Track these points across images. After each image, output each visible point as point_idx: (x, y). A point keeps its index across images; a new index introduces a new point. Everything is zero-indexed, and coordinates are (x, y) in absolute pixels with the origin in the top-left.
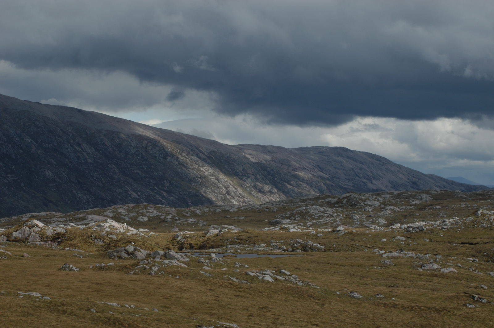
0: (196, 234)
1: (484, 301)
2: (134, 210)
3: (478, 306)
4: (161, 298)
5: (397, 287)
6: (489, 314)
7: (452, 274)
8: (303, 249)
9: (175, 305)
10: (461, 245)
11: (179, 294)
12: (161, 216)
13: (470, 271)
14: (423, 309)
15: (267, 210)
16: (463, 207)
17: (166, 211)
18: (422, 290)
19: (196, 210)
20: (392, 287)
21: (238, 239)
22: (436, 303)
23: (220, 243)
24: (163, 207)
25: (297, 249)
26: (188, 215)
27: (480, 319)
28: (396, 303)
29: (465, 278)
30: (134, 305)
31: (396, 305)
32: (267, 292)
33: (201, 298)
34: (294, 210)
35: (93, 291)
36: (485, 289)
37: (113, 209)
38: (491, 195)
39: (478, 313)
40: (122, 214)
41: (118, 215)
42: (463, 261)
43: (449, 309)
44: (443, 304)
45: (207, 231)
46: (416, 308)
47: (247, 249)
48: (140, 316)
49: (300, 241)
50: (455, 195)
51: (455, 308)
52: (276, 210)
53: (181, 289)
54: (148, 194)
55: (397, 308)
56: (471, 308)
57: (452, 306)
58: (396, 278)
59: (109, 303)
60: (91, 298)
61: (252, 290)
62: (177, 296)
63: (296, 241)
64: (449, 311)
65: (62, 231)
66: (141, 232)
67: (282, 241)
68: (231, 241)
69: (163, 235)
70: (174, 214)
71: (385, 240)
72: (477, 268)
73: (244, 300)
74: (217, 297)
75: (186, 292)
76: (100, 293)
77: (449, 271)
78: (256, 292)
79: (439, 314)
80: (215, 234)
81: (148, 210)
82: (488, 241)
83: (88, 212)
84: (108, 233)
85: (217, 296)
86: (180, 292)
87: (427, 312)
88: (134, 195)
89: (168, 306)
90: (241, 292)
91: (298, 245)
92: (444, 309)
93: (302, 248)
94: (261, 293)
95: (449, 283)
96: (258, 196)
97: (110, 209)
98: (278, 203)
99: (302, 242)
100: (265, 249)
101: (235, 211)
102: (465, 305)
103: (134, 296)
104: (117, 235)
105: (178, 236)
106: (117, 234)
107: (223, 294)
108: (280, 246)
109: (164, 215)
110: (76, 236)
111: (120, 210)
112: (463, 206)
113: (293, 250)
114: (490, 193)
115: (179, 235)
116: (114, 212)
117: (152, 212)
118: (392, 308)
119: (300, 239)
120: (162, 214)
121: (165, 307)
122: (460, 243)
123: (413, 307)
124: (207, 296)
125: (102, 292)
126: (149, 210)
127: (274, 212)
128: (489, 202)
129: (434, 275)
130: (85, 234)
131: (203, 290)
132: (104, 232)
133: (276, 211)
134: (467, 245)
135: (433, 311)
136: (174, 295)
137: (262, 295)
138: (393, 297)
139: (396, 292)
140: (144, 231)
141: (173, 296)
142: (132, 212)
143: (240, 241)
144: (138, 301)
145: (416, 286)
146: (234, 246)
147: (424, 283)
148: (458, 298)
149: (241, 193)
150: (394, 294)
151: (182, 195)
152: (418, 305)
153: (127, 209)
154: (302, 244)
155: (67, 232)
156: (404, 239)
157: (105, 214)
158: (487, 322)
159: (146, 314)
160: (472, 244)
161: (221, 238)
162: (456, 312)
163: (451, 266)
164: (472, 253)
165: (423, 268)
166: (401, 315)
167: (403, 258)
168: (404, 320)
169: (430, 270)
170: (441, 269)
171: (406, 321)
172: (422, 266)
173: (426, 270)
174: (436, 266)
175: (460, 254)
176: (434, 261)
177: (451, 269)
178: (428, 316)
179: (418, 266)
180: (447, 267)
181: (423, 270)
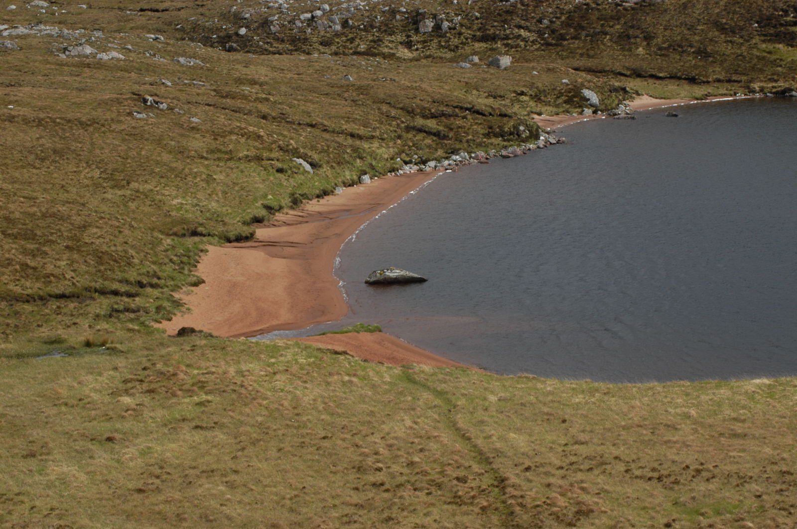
1: (164, 106)
3: (152, 115)
5: (20, 86)
6: (170, 129)
7: (115, 63)
10: (139, 14)
13: (147, 57)
14: (59, 123)
18: (60, 91)
20: (12, 85)
22: (81, 113)
27: (154, 138)
28: (13, 113)
29: (137, 69)
31: (14, 117)
36: (167, 86)
39: (151, 127)
42: (138, 40)
43: (102, 122)
44: (94, 113)
46: (47, 122)
51: (112, 120)
55: (14, 122)
56: (140, 119)
57: (108, 116)
58: (20, 71)
64: (103, 125)
71: (14, 7)
72: (159, 50)
77: (110, 57)
79: (86, 131)
82: (184, 5)
87: (66, 127)
92: (94, 122)
95: (109, 78)
102: (130, 114)
118: (6, 123)
122: (138, 9)
123: (43, 119)
129: (85, 64)
134: (149, 13)
135: (76, 125)
138: (10, 103)
139: (16, 95)
145: (52, 83)
147: (66, 78)
148: (120, 103)
150: (12, 98)
152: (50, 115)
156: (45, 4)
158: (165, 142)
160: (157, 11)
162: (114, 126)
163: (115, 49)
164: (157, 25)
165: (67, 53)
166: (21, 134)
167: (35, 36)
168: (25, 142)
169: (79, 56)
170: (97, 54)
171: (28, 144)
172: (65, 49)
173: (73, 57)
174: (88, 50)
175: (137, 28)
176: (87, 40)
177: (115, 54)
178: (67, 135)
179: (58, 50)
180: (108, 51)
181: (67, 56)
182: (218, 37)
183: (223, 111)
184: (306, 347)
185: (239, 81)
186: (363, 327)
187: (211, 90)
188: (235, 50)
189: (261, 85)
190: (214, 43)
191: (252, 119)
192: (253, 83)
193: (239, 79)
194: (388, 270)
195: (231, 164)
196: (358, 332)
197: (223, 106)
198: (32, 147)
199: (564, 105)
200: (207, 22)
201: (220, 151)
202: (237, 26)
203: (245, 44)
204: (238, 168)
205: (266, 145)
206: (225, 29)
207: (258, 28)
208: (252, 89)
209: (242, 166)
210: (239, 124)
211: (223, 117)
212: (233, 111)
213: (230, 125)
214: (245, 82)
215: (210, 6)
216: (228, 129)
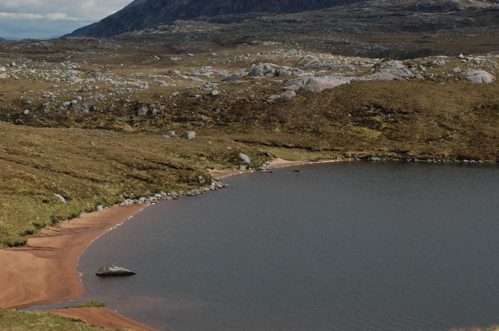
182: (11, 115)
183: (10, 163)
184: (55, 316)
185: (22, 144)
186: (92, 304)
187: (3, 149)
188: (21, 124)
189: (36, 146)
190: (8, 119)
191: (29, 168)
192: (31, 145)
193: (22, 142)
194: (111, 267)
195: (14, 196)
196: (89, 307)
197: (10, 159)
199: (228, 163)
200: (4, 105)
201: (7, 188)
202: (23, 108)
203: (28, 121)
204: (18, 199)
205: (36, 185)
206: (16, 110)
207: (36, 110)
208: (29, 149)
209: (21, 198)
210: (20, 171)
211: (10, 166)
212: (17, 162)
213: (14, 171)
214: (26, 144)
215: (6, 96)
216: (13, 174)
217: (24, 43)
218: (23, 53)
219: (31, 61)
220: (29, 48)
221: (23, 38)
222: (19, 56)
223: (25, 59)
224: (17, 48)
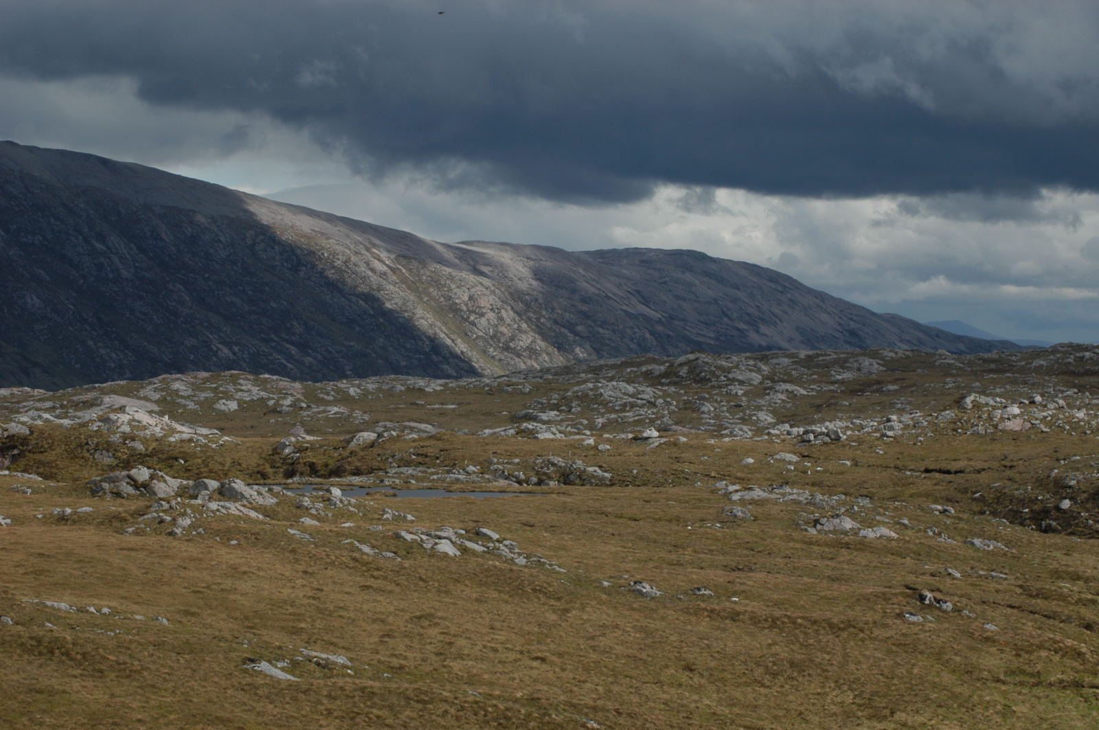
0: (326, 442)
1: (948, 606)
2: (208, 385)
3: (930, 618)
4: (184, 590)
5: (751, 570)
6: (954, 638)
7: (885, 543)
8: (562, 479)
9: (211, 609)
10: (923, 476)
11: (228, 583)
12: (269, 399)
13: (930, 537)
14: (800, 625)
15: (510, 389)
16: (949, 389)
17: (281, 390)
18: (806, 579)
19: (349, 388)
20: (739, 569)
21: (418, 455)
22: (832, 611)
23: (375, 464)
24: (273, 381)
25: (550, 478)
26: (330, 398)
27: (933, 650)
28: (738, 608)
29: (914, 553)
30: (110, 608)
31: (738, 614)
32: (438, 581)
33: (280, 592)
34: (566, 390)
35: (26, 573)
36: (954, 578)
37: (160, 382)
38: (1016, 362)
39: (928, 634)
40: (180, 393)
41: (170, 396)
42: (919, 512)
43: (861, 625)
44: (850, 612)
45: (351, 436)
46: (783, 623)
47: (432, 478)
48: (116, 634)
49: (556, 460)
50: (935, 361)
51: (875, 623)
52: (528, 390)
53: (236, 572)
54: (255, 351)
55: (739, 620)
56: (913, 623)
57: (870, 616)
58: (753, 550)
59: (49, 603)
60: (16, 589)
61: (403, 575)
62: (222, 587)
63: (548, 460)
64: (862, 630)
65: (22, 431)
66: (201, 435)
67: (517, 460)
68: (401, 459)
69: (252, 444)
70: (299, 396)
71: (751, 461)
72: (947, 528)
73: (381, 598)
74: (318, 589)
75: (245, 577)
76: (42, 577)
77: (878, 535)
78: (413, 578)
79: (837, 637)
80: (368, 441)
81: (239, 387)
82: (986, 465)
83: (104, 388)
84: (125, 437)
85: (320, 587)
86: (233, 576)
87: (810, 631)
88: (225, 351)
89: (194, 610)
90: (375, 578)
91: (552, 469)
92: (849, 624)
93: (560, 477)
94: (424, 581)
95: (875, 564)
96: (503, 358)
97: (155, 384)
98: (539, 374)
99: (560, 464)
100: (474, 477)
101: (435, 391)
102: (900, 616)
103: (118, 587)
104: (145, 441)
105: (285, 446)
106: (145, 438)
107: (334, 583)
108: (510, 472)
109: (275, 397)
110: (53, 443)
111: (176, 386)
112: (950, 386)
113: (540, 483)
114: (1014, 358)
115: (287, 443)
116: (162, 390)
117: (249, 391)
118: (727, 621)
119: (559, 455)
120: (271, 396)
121: (187, 613)
122: (922, 469)
123: (778, 619)
124: (293, 587)
125: (46, 576)
126: (242, 385)
127: (525, 394)
128: (1009, 377)
129: (842, 543)
130: (72, 438)
131: (287, 574)
132: (118, 435)
133: (530, 392)
134: (937, 475)
135: (824, 628)
136: (215, 584)
137: (426, 587)
138: (735, 594)
139: (744, 584)
140: (209, 433)
141: (213, 587)
142: (203, 390)
143: (420, 459)
144: (126, 598)
145: (794, 568)
146: (404, 469)
147: (815, 562)
148: (887, 600)
149: (465, 350)
150: (738, 588)
151: (330, 352)
152: (789, 614)
153: (193, 384)
154: (560, 467)
155: (32, 433)
156: (794, 458)
157: (142, 394)
158: (947, 657)
159: (133, 629)
160: (948, 472)
161: (380, 452)
162: (876, 632)
163: (884, 524)
164: (947, 492)
165: (819, 527)
166: (747, 638)
167: (776, 503)
168: (752, 649)
169: (835, 532)
170: (860, 529)
171: (756, 653)
172: (816, 522)
173: (826, 533)
174: (848, 524)
175: (919, 495)
176: (847, 510)
177: (884, 531)
178: (811, 641)
179: (807, 523)
180: (876, 526)
181: (819, 532)
182: (1032, 511)
183: (1031, 616)
185: (1057, 575)
187: (1016, 586)
188: (1054, 531)
189: (1087, 580)
190: (1025, 519)
191: (1071, 628)
192: (1075, 577)
193: (1057, 572)
195: (1038, 691)
197: (1031, 609)
198: (761, 657)
200: (1016, 490)
201: (1023, 672)
202: (1058, 497)
203: (1069, 524)
204: (1047, 696)
205: (1088, 666)
206: (1042, 501)
207: (1087, 500)
208: (1073, 586)
209: (1054, 695)
210: (1052, 636)
211: (1030, 624)
212: (1046, 616)
213: (1039, 636)
214: (1065, 575)
215: (1021, 469)
216: (1036, 642)
217: (1059, 352)
218: (1058, 375)
219: (1075, 393)
220: (1070, 363)
221: (1057, 342)
222: (1049, 381)
223: (1062, 388)
224: (1042, 362)
